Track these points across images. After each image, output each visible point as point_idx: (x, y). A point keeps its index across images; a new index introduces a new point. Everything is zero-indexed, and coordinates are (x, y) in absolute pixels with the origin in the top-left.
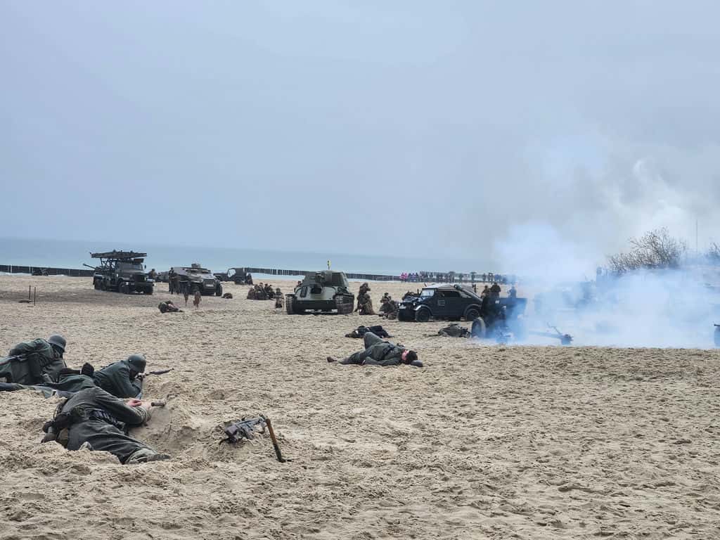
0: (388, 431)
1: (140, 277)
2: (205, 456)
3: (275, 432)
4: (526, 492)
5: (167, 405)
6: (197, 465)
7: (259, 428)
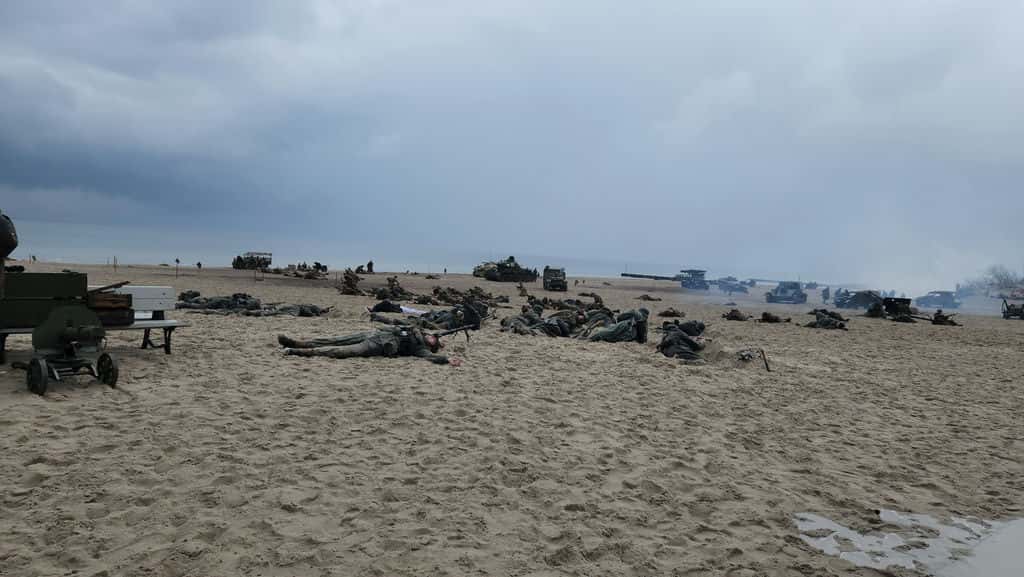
0: (827, 361)
1: (704, 282)
2: (730, 365)
3: (767, 357)
4: (905, 398)
5: (713, 341)
6: (726, 369)
7: (758, 354)
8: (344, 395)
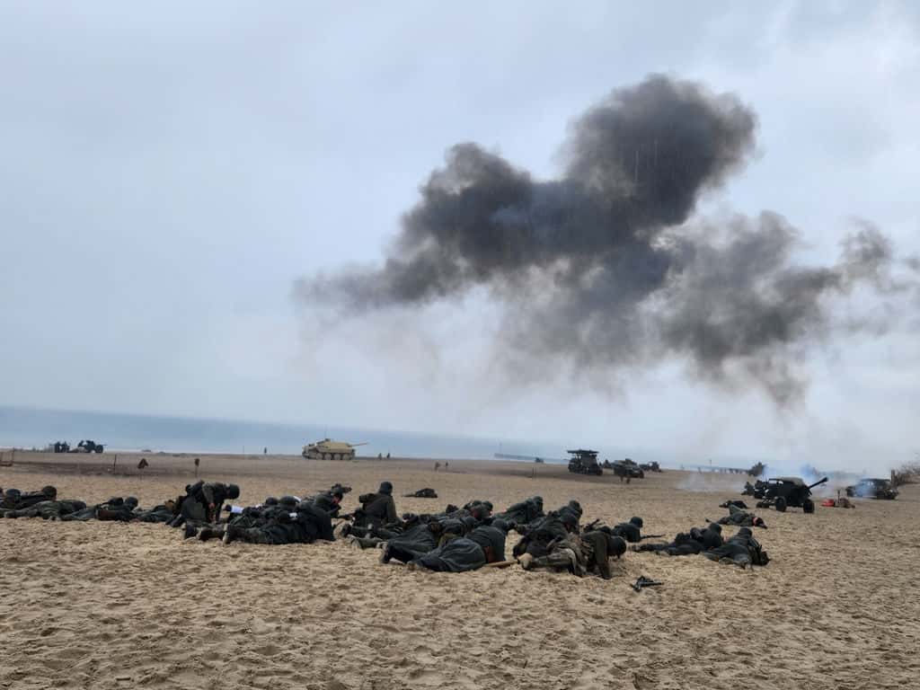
4: (829, 616)
8: (110, 629)
